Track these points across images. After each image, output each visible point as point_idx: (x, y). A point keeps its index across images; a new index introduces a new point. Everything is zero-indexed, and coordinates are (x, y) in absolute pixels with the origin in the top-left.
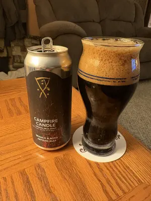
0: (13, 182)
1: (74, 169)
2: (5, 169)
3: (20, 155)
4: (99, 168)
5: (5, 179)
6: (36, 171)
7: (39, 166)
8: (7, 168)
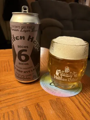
1: (65, 109)
2: (12, 105)
4: (86, 111)
5: (12, 112)
6: (36, 108)
8: (14, 104)
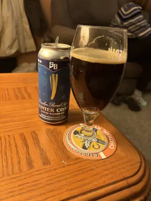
0: (14, 139)
3: (21, 124)
6: (32, 134)
7: (34, 132)
8: (11, 130)
